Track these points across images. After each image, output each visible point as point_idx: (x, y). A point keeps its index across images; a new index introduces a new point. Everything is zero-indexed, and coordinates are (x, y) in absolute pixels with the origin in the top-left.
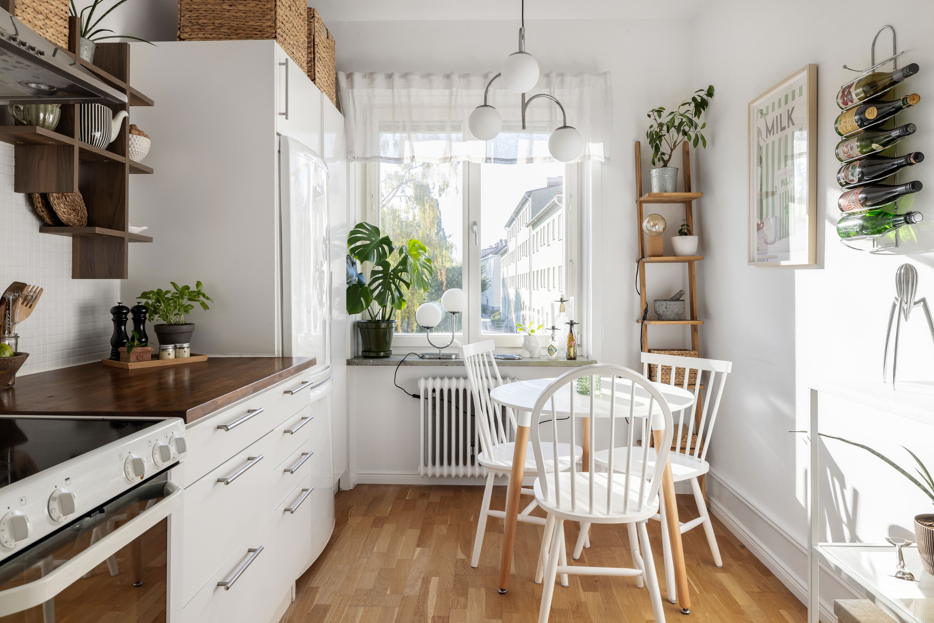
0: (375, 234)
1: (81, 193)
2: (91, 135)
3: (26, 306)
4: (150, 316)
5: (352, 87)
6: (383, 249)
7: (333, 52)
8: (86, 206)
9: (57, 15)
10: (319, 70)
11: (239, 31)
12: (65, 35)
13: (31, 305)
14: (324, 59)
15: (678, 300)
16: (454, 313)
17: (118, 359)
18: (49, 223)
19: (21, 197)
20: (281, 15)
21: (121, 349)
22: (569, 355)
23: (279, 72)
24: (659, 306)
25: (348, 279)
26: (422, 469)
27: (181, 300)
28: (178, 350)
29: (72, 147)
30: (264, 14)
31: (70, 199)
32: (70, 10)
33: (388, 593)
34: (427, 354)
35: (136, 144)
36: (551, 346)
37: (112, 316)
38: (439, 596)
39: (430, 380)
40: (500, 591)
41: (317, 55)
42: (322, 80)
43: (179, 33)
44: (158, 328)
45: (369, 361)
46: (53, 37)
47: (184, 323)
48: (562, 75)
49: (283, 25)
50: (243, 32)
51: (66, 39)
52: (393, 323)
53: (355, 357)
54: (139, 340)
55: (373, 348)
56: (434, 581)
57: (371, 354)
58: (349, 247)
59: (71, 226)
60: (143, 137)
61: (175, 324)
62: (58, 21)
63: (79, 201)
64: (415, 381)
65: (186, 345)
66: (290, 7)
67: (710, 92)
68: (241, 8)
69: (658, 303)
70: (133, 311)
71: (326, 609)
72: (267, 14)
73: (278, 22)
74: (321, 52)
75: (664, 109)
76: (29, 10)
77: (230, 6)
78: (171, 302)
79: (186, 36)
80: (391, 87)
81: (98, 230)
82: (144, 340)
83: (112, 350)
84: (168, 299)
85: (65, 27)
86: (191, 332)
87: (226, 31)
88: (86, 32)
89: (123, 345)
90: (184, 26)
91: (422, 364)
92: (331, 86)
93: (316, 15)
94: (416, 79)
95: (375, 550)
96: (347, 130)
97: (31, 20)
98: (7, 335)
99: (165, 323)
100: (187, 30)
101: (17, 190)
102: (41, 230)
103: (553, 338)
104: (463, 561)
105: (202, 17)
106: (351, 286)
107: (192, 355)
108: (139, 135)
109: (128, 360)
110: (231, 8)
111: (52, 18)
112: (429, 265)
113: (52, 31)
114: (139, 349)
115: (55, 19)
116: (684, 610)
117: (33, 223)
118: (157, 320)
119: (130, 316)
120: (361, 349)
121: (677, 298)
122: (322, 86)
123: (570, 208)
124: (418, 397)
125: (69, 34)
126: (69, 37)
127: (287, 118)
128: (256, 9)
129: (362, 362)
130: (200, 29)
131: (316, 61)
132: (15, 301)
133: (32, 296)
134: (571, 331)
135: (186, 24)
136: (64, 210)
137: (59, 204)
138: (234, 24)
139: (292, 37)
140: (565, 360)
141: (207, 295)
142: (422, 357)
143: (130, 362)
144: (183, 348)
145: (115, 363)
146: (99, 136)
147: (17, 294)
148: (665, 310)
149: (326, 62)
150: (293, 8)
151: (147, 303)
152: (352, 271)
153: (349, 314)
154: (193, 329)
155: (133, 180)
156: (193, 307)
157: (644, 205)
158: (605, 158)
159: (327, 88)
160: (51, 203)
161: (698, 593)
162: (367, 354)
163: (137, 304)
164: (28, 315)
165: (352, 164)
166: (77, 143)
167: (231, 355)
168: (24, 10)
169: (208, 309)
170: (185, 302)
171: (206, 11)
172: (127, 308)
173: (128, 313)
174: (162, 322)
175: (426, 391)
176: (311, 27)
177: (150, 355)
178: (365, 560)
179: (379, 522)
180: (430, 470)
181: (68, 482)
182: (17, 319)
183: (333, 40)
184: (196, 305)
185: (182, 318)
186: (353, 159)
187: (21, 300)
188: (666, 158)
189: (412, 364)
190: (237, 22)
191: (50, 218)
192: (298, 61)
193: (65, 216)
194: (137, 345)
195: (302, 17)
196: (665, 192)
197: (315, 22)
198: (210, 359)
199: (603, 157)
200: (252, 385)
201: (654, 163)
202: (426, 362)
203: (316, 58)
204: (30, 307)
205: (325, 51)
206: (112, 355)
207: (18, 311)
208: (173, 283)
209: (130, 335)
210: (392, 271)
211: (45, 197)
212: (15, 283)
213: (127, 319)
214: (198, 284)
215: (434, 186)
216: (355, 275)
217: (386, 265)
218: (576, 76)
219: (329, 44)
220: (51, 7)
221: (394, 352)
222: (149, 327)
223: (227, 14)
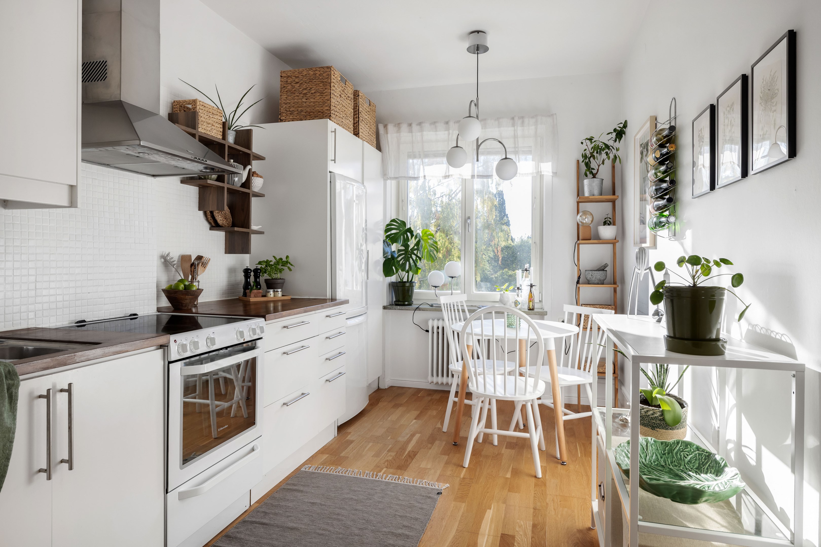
0: (403, 226)
1: (229, 209)
2: (233, 180)
3: (203, 267)
4: (262, 274)
5: (387, 133)
6: (407, 236)
7: (374, 113)
8: (231, 216)
9: (217, 123)
10: (362, 128)
11: (311, 114)
12: (221, 132)
13: (205, 267)
14: (366, 120)
15: (603, 270)
16: (452, 277)
17: (246, 296)
18: (214, 225)
19: (201, 213)
20: (334, 102)
21: (248, 291)
22: (529, 307)
23: (331, 137)
24: (587, 274)
25: (384, 254)
26: (430, 379)
27: (277, 266)
28: (275, 292)
29: (224, 187)
30: (324, 103)
31: (223, 213)
32: (223, 115)
33: (389, 438)
34: (435, 304)
35: (256, 182)
36: (516, 301)
37: (243, 274)
38: (417, 442)
39: (436, 321)
40: (454, 443)
41: (361, 118)
42: (364, 133)
43: (280, 116)
44: (266, 281)
45: (397, 307)
46: (215, 134)
47: (279, 278)
48: (522, 117)
49: (335, 108)
50: (313, 114)
51: (221, 134)
52: (414, 283)
53: (390, 305)
54: (257, 287)
55: (401, 300)
56: (418, 436)
57: (399, 303)
58: (385, 234)
59: (224, 227)
60: (259, 178)
61: (275, 279)
62: (217, 126)
63: (228, 213)
64: (426, 322)
65: (279, 290)
66: (340, 95)
67: (625, 126)
68: (312, 100)
69: (587, 272)
70: (253, 271)
71: (352, 442)
72: (326, 103)
73: (332, 107)
74: (364, 115)
75: (594, 138)
76: (205, 124)
77: (307, 99)
78: (273, 267)
79: (284, 118)
80: (411, 131)
81: (236, 229)
82: (259, 287)
83: (244, 291)
84: (272, 265)
85: (221, 128)
86: (283, 283)
87: (304, 114)
88: (231, 126)
89: (248, 289)
90: (282, 112)
91: (430, 310)
92: (372, 135)
93: (360, 94)
94: (426, 126)
95: (389, 419)
96: (384, 161)
97: (205, 129)
98: (194, 281)
99: (270, 278)
100: (284, 115)
101: (199, 210)
102: (210, 229)
103: (518, 296)
104: (439, 428)
105: (292, 107)
106: (387, 259)
107: (283, 296)
108: (257, 177)
109: (250, 296)
110: (307, 101)
111: (215, 125)
112: (436, 245)
113: (215, 131)
114: (255, 291)
115: (216, 125)
116: (563, 462)
117: (207, 226)
118: (266, 276)
119: (252, 274)
120: (394, 300)
121: (601, 268)
122: (364, 136)
123: (534, 207)
124: (427, 331)
125: (223, 131)
126: (223, 132)
127: (335, 163)
128: (320, 100)
129: (392, 308)
130: (290, 114)
131: (360, 122)
132: (198, 264)
133: (205, 262)
134: (531, 291)
135: (283, 111)
136: (221, 219)
137: (218, 216)
138: (308, 110)
139: (341, 113)
140: (527, 310)
141: (291, 263)
142: (432, 306)
143: (251, 298)
144: (278, 292)
145: (245, 298)
146: (237, 180)
147: (199, 261)
148: (591, 277)
149: (367, 121)
150: (342, 96)
151: (261, 267)
152: (387, 249)
153: (386, 277)
154: (284, 282)
155: (254, 200)
156: (284, 269)
157: (580, 204)
158: (553, 172)
159: (369, 137)
160: (215, 215)
161: (579, 456)
162: (397, 303)
163: (256, 268)
164: (204, 271)
165: (389, 182)
166: (226, 185)
167: (304, 297)
168: (203, 124)
169: (291, 271)
170: (280, 267)
171: (294, 103)
172: (250, 270)
173: (251, 272)
174: (268, 278)
175: (433, 328)
176: (357, 102)
177: (261, 295)
178: (381, 423)
179: (396, 406)
180: (435, 379)
181: (214, 334)
182: (199, 273)
183: (374, 105)
184: (286, 268)
185: (279, 276)
186: (388, 179)
187: (200, 264)
188: (594, 172)
189: (423, 310)
190: (310, 109)
191: (214, 223)
192: (346, 126)
193: (221, 222)
194: (255, 289)
195: (350, 98)
196: (594, 195)
197: (359, 98)
198: (292, 299)
199: (551, 172)
200: (304, 309)
201: (587, 176)
202: (433, 309)
203: (360, 121)
204: (205, 268)
205: (367, 114)
206: (243, 294)
207: (199, 269)
208: (274, 256)
209: (252, 284)
210: (410, 250)
211: (212, 213)
212: (198, 256)
213: (251, 275)
214: (287, 257)
215: (493, 182)
216: (389, 252)
217: (407, 246)
218: (533, 117)
219: (371, 109)
220: (215, 119)
221: (414, 303)
222: (262, 280)
223: (305, 104)
